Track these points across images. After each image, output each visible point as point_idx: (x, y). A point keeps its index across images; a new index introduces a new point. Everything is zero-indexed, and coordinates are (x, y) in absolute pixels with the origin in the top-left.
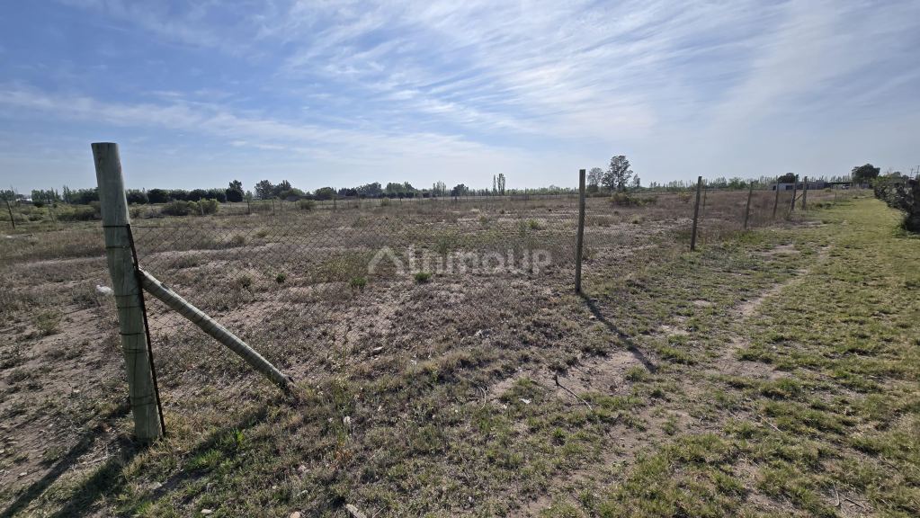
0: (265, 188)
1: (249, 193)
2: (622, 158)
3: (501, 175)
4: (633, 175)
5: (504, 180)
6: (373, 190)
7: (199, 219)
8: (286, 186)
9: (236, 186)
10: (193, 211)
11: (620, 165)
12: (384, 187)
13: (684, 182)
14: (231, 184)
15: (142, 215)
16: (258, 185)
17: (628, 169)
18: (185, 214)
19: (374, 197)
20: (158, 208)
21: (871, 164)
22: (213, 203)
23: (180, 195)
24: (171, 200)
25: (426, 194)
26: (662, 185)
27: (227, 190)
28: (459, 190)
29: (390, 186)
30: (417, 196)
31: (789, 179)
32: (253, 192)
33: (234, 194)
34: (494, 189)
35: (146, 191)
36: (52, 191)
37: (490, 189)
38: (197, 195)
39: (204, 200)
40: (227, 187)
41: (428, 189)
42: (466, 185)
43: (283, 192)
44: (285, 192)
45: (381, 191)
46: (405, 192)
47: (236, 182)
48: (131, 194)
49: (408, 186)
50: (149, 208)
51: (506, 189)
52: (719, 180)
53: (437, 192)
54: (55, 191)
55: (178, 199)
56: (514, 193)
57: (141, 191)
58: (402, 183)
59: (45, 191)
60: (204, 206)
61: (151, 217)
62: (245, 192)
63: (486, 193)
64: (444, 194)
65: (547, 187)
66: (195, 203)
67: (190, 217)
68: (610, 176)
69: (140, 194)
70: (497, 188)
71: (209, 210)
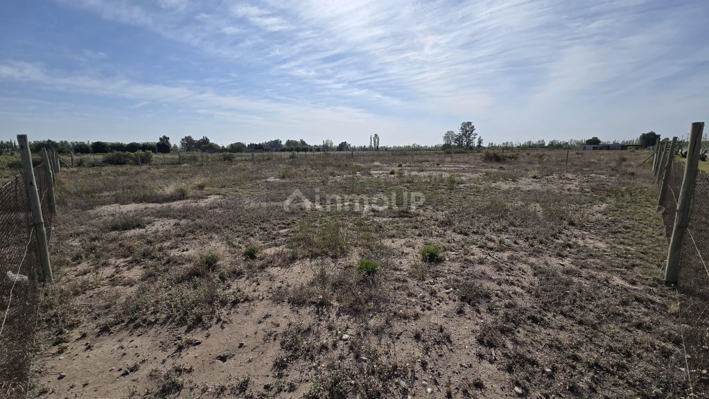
0: (189, 143)
1: (175, 146)
2: (469, 123)
3: (376, 135)
4: (477, 137)
5: (378, 139)
6: (275, 145)
7: (136, 168)
8: (205, 141)
9: (165, 140)
10: (131, 161)
11: (468, 129)
12: (284, 143)
13: (514, 143)
14: (161, 139)
15: (85, 164)
16: (183, 140)
17: (474, 133)
18: (124, 164)
19: (276, 151)
20: (100, 157)
21: (654, 131)
22: (148, 155)
23: (119, 147)
24: (111, 151)
25: (318, 149)
26: (497, 145)
27: (158, 144)
28: (343, 146)
29: (289, 142)
30: (311, 150)
31: (594, 142)
32: (179, 145)
33: (163, 146)
35: (90, 143)
36: (11, 142)
37: (367, 146)
38: (133, 147)
39: (141, 152)
40: (158, 141)
41: (318, 145)
42: (348, 143)
43: (203, 145)
44: (205, 145)
45: (282, 146)
46: (301, 147)
47: (165, 137)
48: (78, 145)
49: (303, 143)
50: (92, 157)
51: (380, 146)
52: (539, 141)
53: (326, 148)
54: (13, 142)
55: (118, 150)
56: (386, 149)
57: (86, 143)
58: (298, 140)
59: (4, 142)
60: (141, 156)
61: (94, 166)
62: (172, 145)
63: (364, 149)
64: (332, 149)
65: (411, 145)
66: (132, 154)
67: (128, 166)
68: (461, 137)
69: (85, 145)
70: (373, 145)
71: (145, 160)
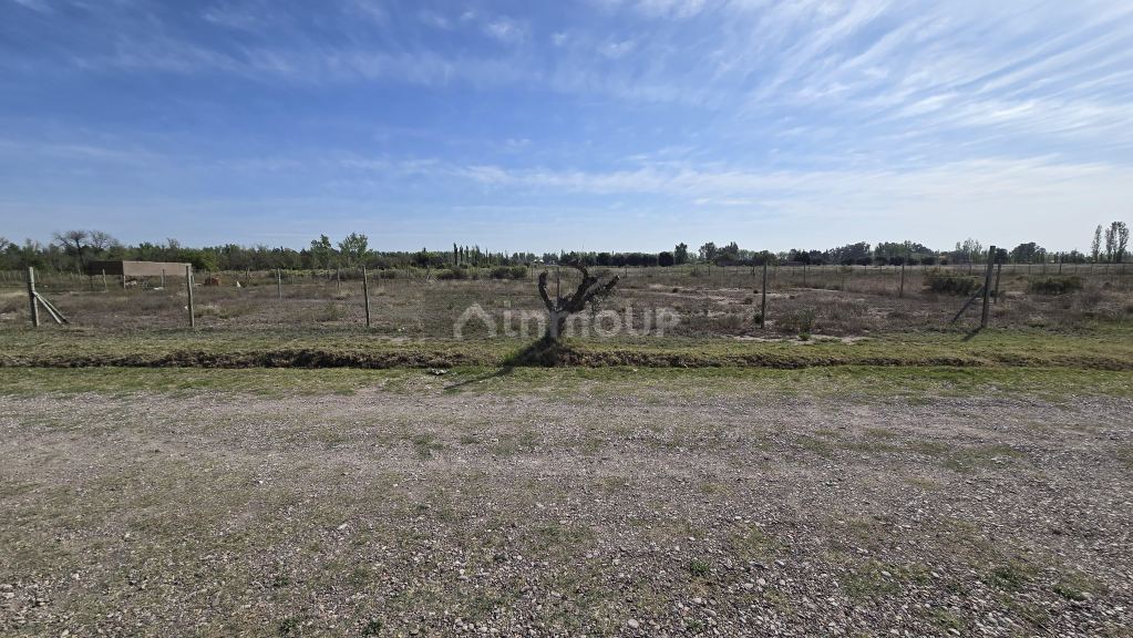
0: (709, 251)
1: (693, 256)
8: (733, 248)
9: (681, 249)
12: (873, 248)
14: (677, 247)
16: (703, 247)
32: (698, 254)
33: (679, 256)
34: (1096, 253)
37: (1087, 252)
40: (673, 249)
41: (948, 251)
47: (682, 244)
62: (690, 254)
70: (1106, 249)
